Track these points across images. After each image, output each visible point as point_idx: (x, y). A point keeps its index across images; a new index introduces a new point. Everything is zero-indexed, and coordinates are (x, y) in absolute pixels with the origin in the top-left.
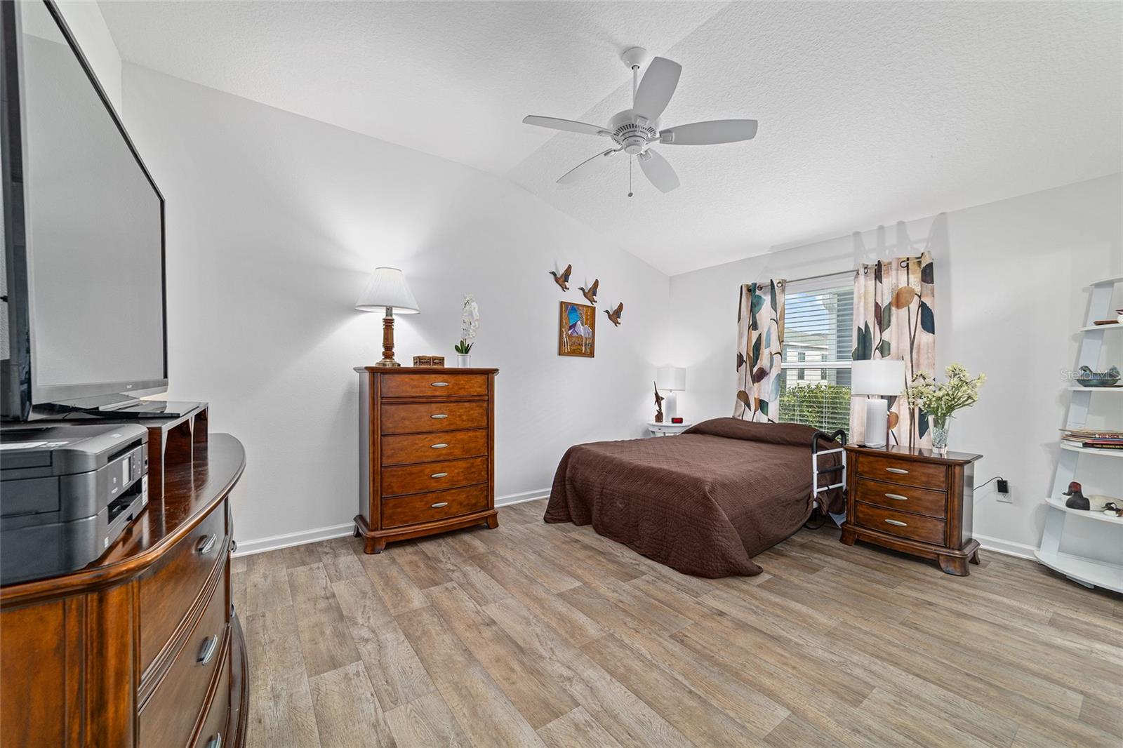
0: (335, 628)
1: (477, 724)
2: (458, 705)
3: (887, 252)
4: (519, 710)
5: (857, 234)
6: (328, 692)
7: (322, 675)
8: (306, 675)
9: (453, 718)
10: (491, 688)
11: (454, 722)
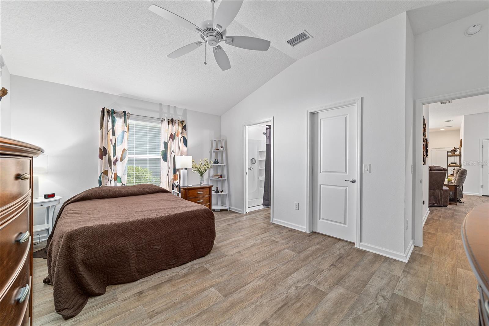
0: (393, 315)
1: (339, 311)
2: (335, 321)
3: (171, 115)
4: (323, 299)
5: (161, 104)
6: (416, 294)
7: (415, 301)
8: (423, 307)
9: (343, 320)
10: (318, 311)
11: (344, 319)
